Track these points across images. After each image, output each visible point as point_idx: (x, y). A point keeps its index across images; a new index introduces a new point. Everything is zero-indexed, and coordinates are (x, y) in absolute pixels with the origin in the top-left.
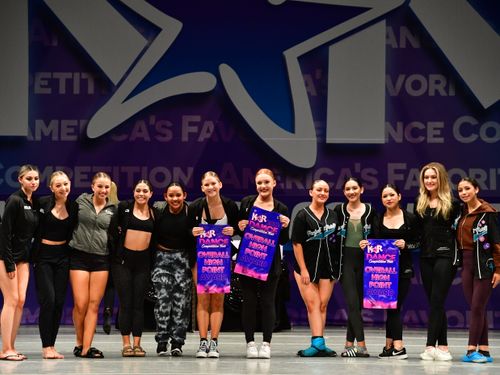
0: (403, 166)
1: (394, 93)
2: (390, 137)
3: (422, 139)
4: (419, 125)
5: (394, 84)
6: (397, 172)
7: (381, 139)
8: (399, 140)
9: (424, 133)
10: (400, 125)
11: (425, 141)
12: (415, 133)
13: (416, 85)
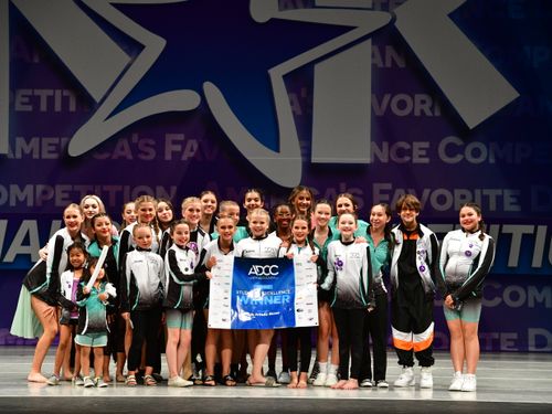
0: (388, 186)
1: (379, 113)
2: (376, 156)
3: (407, 159)
4: (404, 145)
5: (380, 103)
6: (383, 192)
7: (366, 159)
8: (384, 159)
9: (410, 152)
10: (385, 145)
11: (411, 161)
12: (401, 152)
13: (402, 105)
